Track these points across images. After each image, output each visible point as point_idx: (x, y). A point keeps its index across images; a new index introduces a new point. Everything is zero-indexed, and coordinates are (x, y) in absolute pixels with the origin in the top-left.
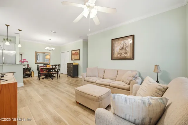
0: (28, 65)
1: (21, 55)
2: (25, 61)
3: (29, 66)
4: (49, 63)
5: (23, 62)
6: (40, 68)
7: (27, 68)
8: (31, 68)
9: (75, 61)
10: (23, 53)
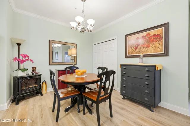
0: (34, 69)
1: (19, 45)
2: (27, 60)
3: (37, 71)
4: (75, 63)
5: (23, 61)
6: (59, 80)
7: (31, 77)
8: (40, 75)
9: (144, 59)
10: (24, 41)
